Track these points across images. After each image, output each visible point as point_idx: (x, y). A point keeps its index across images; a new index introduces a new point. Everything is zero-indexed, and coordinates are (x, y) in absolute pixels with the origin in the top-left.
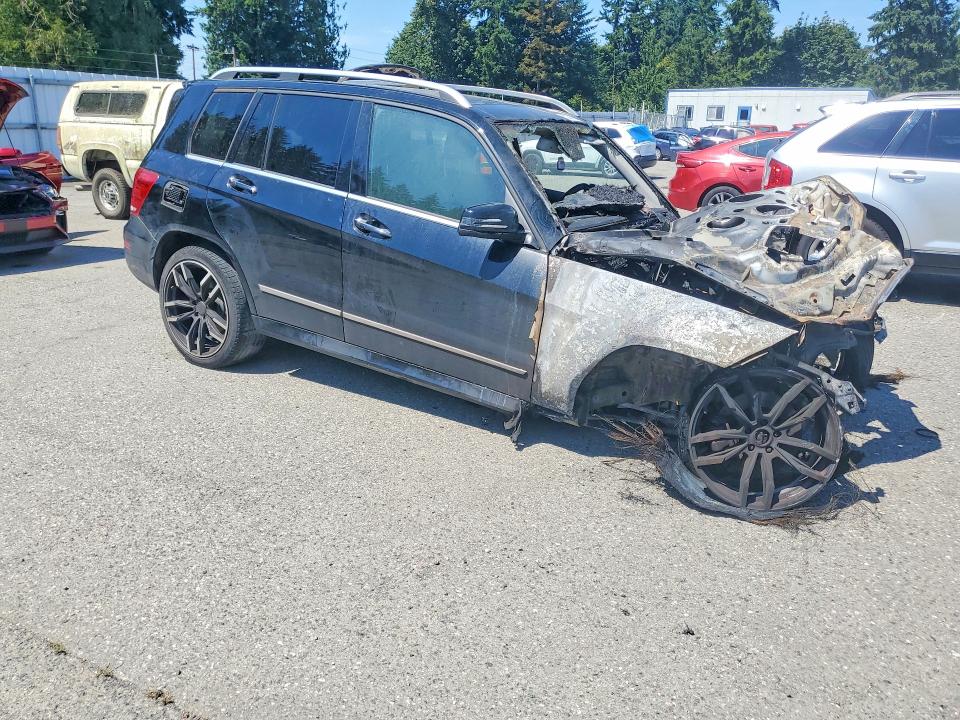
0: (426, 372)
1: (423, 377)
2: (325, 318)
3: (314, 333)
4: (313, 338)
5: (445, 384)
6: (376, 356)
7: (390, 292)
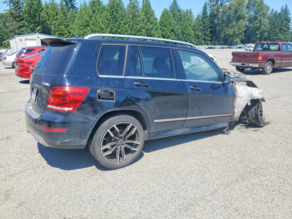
0: (207, 126)
1: (207, 128)
2: (179, 122)
3: (171, 130)
4: (172, 132)
5: (212, 127)
6: (193, 128)
7: (202, 106)
